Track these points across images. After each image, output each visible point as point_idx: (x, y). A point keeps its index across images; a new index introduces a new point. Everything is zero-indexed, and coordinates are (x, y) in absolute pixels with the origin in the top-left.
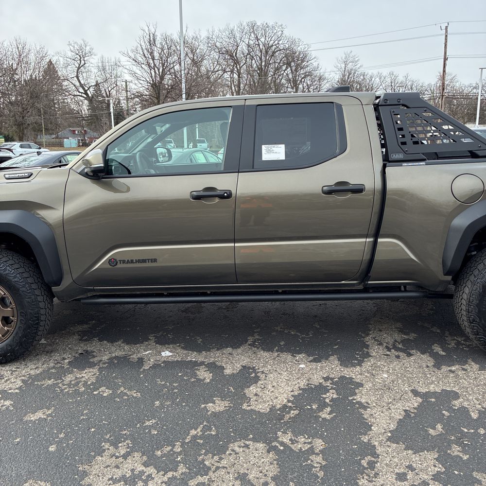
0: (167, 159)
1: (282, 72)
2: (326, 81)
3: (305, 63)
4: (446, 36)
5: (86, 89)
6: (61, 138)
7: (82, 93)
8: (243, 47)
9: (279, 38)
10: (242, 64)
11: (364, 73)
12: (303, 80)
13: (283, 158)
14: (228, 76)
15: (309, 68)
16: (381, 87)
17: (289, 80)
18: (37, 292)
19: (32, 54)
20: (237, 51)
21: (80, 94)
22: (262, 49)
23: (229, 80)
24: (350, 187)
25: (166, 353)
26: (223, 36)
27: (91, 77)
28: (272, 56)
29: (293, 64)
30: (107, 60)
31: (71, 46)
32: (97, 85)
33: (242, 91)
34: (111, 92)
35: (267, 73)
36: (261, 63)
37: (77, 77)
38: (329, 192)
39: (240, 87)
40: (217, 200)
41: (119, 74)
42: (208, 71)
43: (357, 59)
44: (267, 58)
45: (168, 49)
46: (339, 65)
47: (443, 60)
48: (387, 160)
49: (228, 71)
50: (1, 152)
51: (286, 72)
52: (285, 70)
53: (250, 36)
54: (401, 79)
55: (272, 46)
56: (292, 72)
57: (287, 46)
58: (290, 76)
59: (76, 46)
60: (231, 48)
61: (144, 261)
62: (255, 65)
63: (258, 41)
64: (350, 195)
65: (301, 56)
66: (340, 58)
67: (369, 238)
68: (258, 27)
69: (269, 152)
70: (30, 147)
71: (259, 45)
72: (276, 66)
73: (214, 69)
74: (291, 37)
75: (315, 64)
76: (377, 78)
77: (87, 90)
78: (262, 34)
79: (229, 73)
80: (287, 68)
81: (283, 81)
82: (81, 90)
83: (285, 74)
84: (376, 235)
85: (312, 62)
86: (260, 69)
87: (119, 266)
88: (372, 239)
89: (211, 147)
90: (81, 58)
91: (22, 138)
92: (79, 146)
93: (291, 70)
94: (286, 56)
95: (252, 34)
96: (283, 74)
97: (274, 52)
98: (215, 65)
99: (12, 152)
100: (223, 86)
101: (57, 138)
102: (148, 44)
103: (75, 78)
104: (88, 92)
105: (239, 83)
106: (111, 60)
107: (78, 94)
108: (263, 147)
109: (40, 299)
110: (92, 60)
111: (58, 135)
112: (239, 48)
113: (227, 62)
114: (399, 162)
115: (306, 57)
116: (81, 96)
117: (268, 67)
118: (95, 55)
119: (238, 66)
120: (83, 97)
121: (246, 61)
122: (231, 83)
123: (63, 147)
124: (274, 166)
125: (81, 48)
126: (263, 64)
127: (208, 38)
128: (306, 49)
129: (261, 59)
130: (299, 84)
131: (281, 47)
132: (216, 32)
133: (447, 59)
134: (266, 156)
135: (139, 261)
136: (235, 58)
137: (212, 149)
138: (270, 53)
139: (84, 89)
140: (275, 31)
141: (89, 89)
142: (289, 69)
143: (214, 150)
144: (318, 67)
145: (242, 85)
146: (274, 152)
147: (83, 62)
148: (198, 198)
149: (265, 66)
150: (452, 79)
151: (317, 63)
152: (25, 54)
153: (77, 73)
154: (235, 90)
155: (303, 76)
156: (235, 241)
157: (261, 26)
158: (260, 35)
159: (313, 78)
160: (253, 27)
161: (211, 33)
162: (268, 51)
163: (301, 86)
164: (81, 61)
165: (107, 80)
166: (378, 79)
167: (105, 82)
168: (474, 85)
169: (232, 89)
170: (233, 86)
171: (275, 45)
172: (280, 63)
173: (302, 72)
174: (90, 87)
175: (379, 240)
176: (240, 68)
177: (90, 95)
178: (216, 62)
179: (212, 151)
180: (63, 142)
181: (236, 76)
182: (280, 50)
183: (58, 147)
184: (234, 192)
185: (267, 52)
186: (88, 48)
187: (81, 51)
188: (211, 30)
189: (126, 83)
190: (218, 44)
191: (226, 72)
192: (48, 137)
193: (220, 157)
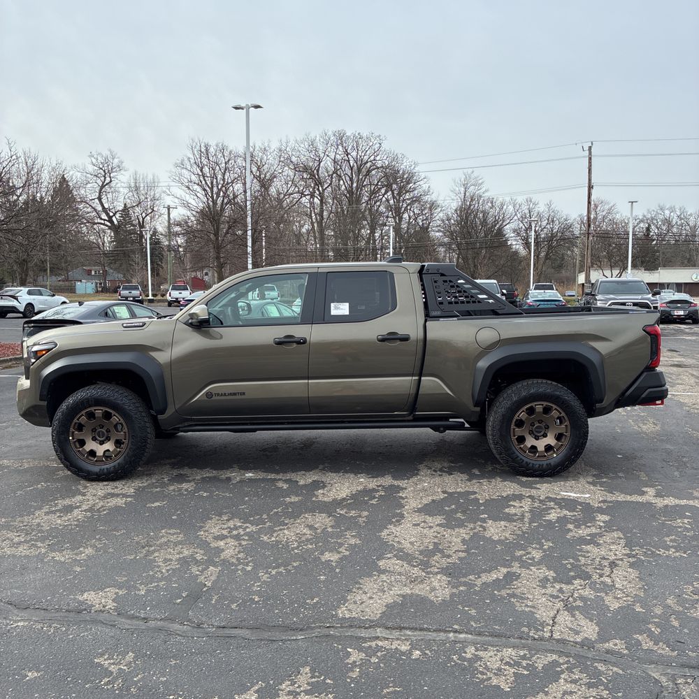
0: (247, 312)
1: (381, 197)
2: (440, 209)
3: (411, 185)
4: (590, 159)
5: (111, 214)
6: (72, 281)
7: (105, 220)
8: (327, 164)
9: (376, 153)
10: (326, 186)
11: (493, 198)
12: (409, 207)
13: (348, 313)
14: (307, 201)
15: (416, 192)
16: (516, 218)
17: (389, 208)
18: (146, 419)
19: (46, 171)
20: (319, 168)
21: (103, 222)
22: (353, 166)
23: (309, 206)
24: (399, 336)
25: (249, 475)
26: (300, 149)
27: (119, 198)
28: (366, 175)
29: (394, 186)
30: (141, 177)
31: (92, 158)
32: (126, 209)
33: (326, 220)
34: (145, 220)
35: (360, 196)
36: (352, 184)
37: (100, 199)
38: (383, 340)
39: (322, 217)
40: (295, 345)
41: (157, 195)
42: (279, 194)
43: (480, 181)
44: (361, 177)
45: (226, 163)
46: (457, 189)
47: (587, 189)
48: (428, 316)
49: (308, 195)
50: (3, 300)
51: (386, 196)
52: (385, 194)
53: (337, 149)
54: (541, 208)
55: (367, 162)
56: (394, 197)
57: (387, 163)
58: (392, 202)
59: (99, 158)
60: (311, 164)
61: (235, 394)
62: (343, 187)
63: (347, 155)
64: (399, 342)
65: (405, 176)
66: (457, 180)
67: (415, 376)
68: (348, 137)
69: (336, 308)
70: (41, 295)
71: (349, 161)
72: (372, 189)
73: (288, 191)
74: (392, 151)
75: (425, 187)
76: (510, 206)
77: (112, 217)
78: (353, 146)
79: (308, 197)
80: (386, 192)
81: (382, 209)
82: (104, 216)
83: (384, 199)
84: (420, 375)
85: (421, 183)
86: (351, 192)
87: (214, 398)
88: (417, 378)
89: (282, 296)
90: (106, 174)
91: (25, 281)
92: (97, 292)
93: (393, 193)
94: (386, 175)
95: (340, 147)
96: (381, 199)
97: (369, 171)
98: (289, 186)
99: (17, 300)
100: (299, 214)
101: (67, 280)
102: (198, 156)
103: (97, 201)
104: (114, 219)
105: (322, 211)
106: (147, 177)
107: (99, 221)
108: (332, 304)
109: (148, 425)
110: (120, 177)
111: (68, 276)
112: (322, 165)
113: (306, 182)
114: (437, 318)
115: (412, 177)
116: (104, 224)
117: (361, 190)
118: (125, 171)
119: (320, 189)
120: (107, 226)
121: (331, 182)
122: (311, 211)
123: (75, 293)
124: (341, 319)
125: (106, 161)
126: (355, 185)
127: (280, 150)
128: (412, 167)
129: (351, 179)
130: (403, 213)
131: (379, 164)
132: (292, 144)
133: (592, 187)
134: (334, 312)
135: (231, 394)
136: (317, 177)
137: (284, 299)
138: (364, 170)
139: (107, 214)
140: (371, 143)
141: (114, 215)
142: (390, 193)
143: (286, 299)
144: (429, 191)
145: (325, 213)
146: (341, 309)
147: (108, 180)
148: (279, 343)
149: (357, 188)
150: (610, 209)
151: (427, 185)
152: (36, 171)
153: (100, 192)
154: (317, 219)
155: (408, 202)
156: (308, 378)
157: (352, 137)
158: (350, 147)
159: (423, 206)
160: (341, 137)
161: (284, 145)
162: (362, 169)
163: (406, 216)
164: (105, 178)
165: (140, 203)
166: (511, 208)
167: (137, 205)
168: (641, 217)
169: (311, 219)
170: (313, 215)
171: (370, 161)
172: (377, 185)
173: (407, 197)
174: (116, 212)
175: (422, 378)
176: (324, 190)
177: (116, 222)
178: (290, 183)
179: (284, 302)
180: (75, 286)
181: (317, 201)
182: (378, 168)
183: (68, 292)
184: (308, 339)
185: (359, 170)
186: (116, 161)
187: (106, 165)
188: (284, 140)
189: (169, 209)
190: (294, 159)
191: (305, 196)
192: (54, 278)
193: (295, 310)
